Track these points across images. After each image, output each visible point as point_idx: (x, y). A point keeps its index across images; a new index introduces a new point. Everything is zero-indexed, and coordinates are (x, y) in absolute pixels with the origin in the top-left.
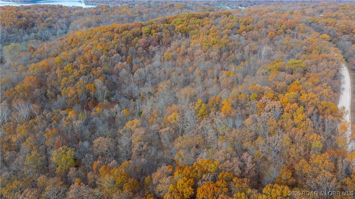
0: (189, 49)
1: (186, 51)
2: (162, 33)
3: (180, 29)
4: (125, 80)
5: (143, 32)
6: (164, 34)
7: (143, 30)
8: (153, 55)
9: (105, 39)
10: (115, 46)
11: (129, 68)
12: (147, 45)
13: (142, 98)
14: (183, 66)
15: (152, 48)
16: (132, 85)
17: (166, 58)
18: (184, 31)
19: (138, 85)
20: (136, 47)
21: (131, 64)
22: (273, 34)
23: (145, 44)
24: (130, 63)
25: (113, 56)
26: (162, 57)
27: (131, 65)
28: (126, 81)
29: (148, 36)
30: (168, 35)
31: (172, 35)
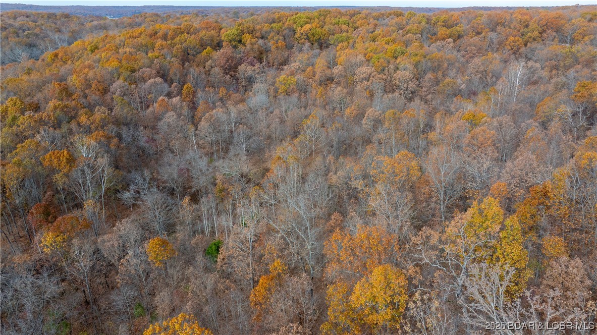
0: (337, 70)
1: (328, 72)
2: (266, 41)
3: (307, 35)
4: (173, 142)
5: (222, 38)
6: (271, 44)
7: (224, 35)
8: (249, 87)
9: (133, 50)
10: (155, 62)
11: (185, 111)
12: (232, 65)
13: (221, 191)
14: (327, 106)
15: (245, 69)
16: (192, 153)
17: (282, 88)
18: (317, 37)
19: (210, 155)
20: (207, 69)
21: (194, 103)
22: (518, 40)
23: (228, 61)
24: (191, 101)
25: (145, 82)
26: (272, 88)
27: (193, 107)
28: (176, 144)
29: (235, 47)
30: (281, 43)
31: (289, 47)
